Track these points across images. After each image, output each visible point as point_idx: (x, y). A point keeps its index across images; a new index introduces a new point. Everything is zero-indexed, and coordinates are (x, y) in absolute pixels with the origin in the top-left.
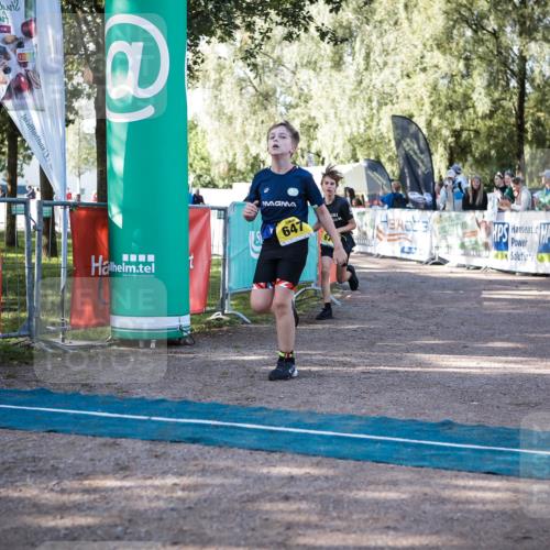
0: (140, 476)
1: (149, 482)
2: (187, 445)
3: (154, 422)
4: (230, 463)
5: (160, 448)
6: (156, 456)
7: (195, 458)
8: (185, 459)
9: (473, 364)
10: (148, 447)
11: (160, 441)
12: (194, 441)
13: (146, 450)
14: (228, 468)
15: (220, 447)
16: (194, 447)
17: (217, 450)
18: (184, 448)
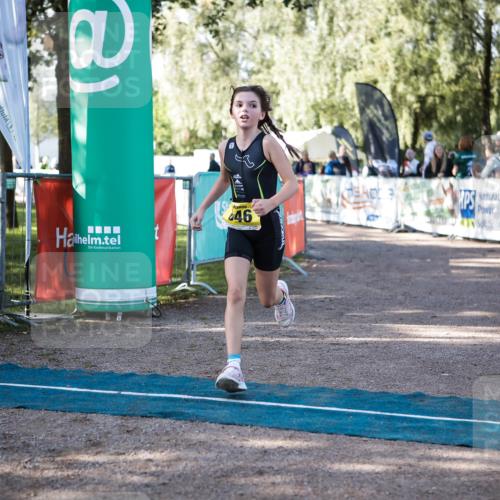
0: (112, 451)
1: (121, 458)
2: (159, 420)
3: (124, 396)
4: (202, 437)
5: (131, 423)
6: (128, 431)
7: (167, 433)
8: (157, 434)
10: (119, 422)
11: (131, 416)
12: (165, 415)
13: (117, 425)
14: (201, 443)
15: (192, 421)
16: (166, 422)
17: (189, 424)
18: (156, 423)
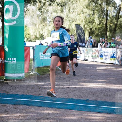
0: (11, 113)
1: (13, 115)
2: (23, 106)
3: (15, 100)
4: (34, 110)
5: (16, 106)
6: (15, 108)
7: (25, 109)
8: (22, 109)
9: (94, 85)
10: (13, 106)
11: (16, 105)
12: (25, 105)
14: (33, 111)
15: (31, 106)
16: (25, 106)
17: (31, 107)
18: (22, 106)
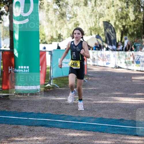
0: (26, 137)
1: (28, 139)
3: (29, 119)
4: (54, 132)
5: (32, 128)
6: (31, 131)
7: (43, 131)
8: (40, 132)
10: (28, 127)
11: (32, 126)
13: (27, 129)
14: (53, 134)
15: (51, 127)
16: (43, 127)
17: (50, 128)
18: (39, 128)
